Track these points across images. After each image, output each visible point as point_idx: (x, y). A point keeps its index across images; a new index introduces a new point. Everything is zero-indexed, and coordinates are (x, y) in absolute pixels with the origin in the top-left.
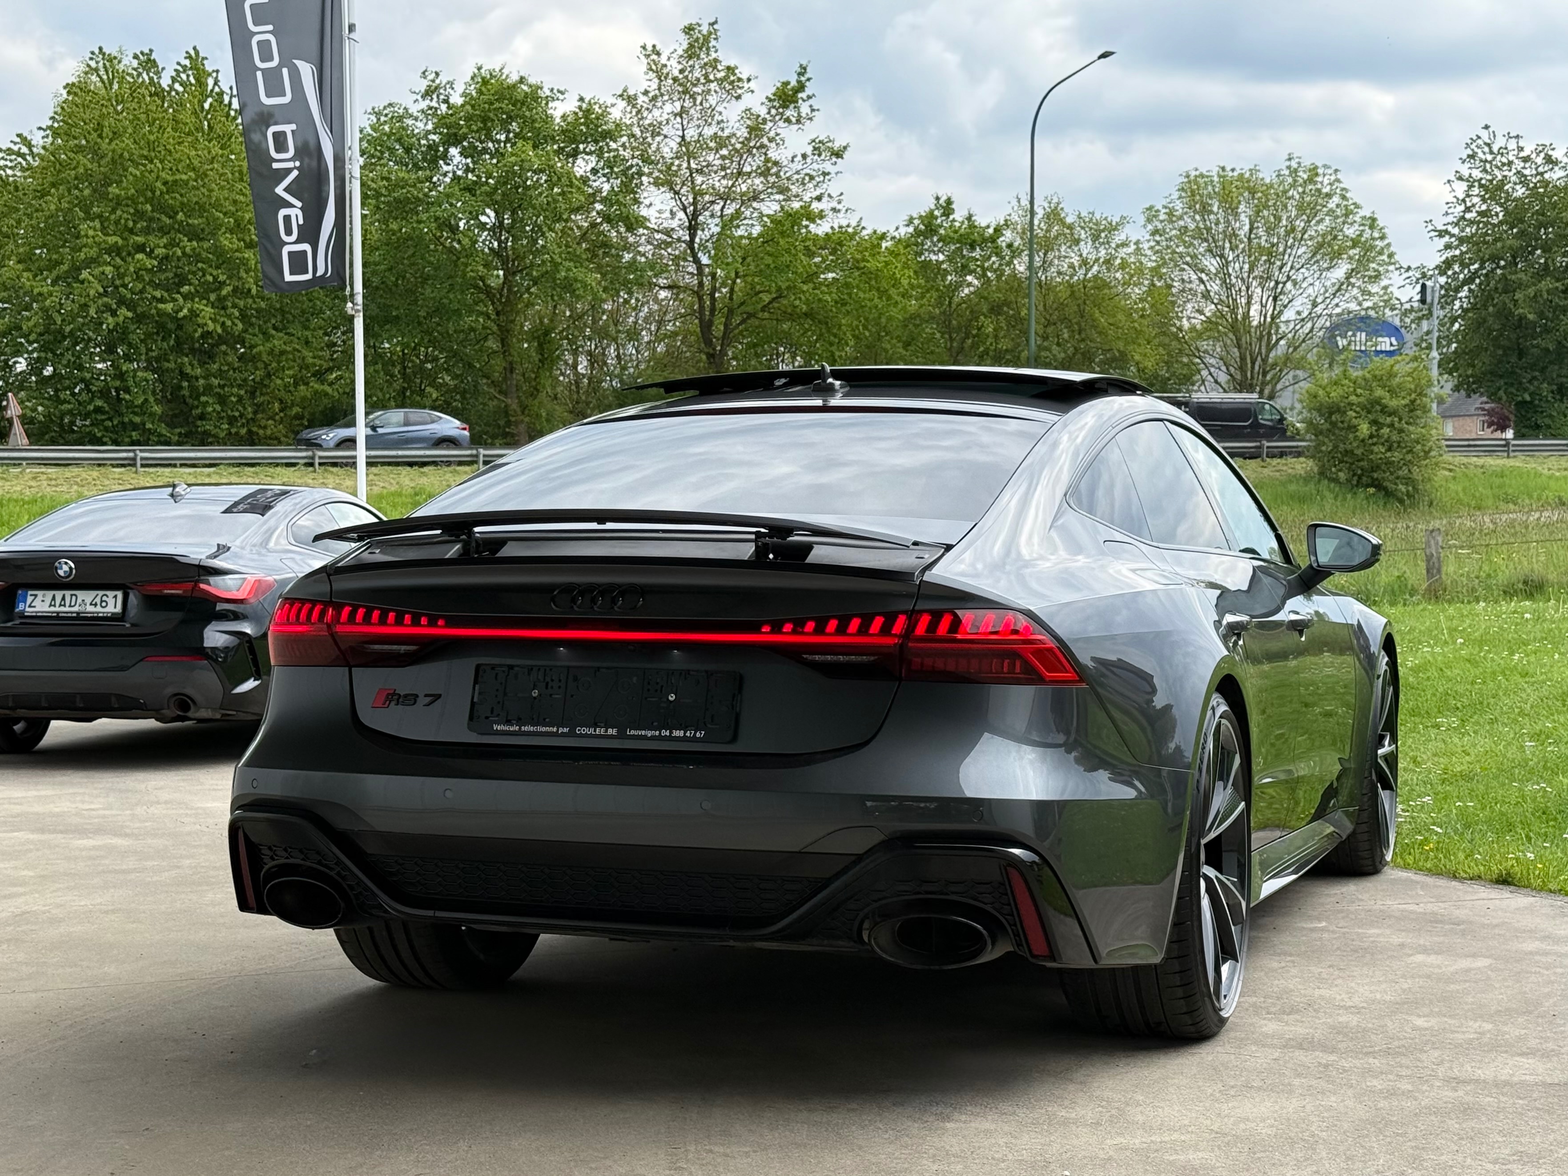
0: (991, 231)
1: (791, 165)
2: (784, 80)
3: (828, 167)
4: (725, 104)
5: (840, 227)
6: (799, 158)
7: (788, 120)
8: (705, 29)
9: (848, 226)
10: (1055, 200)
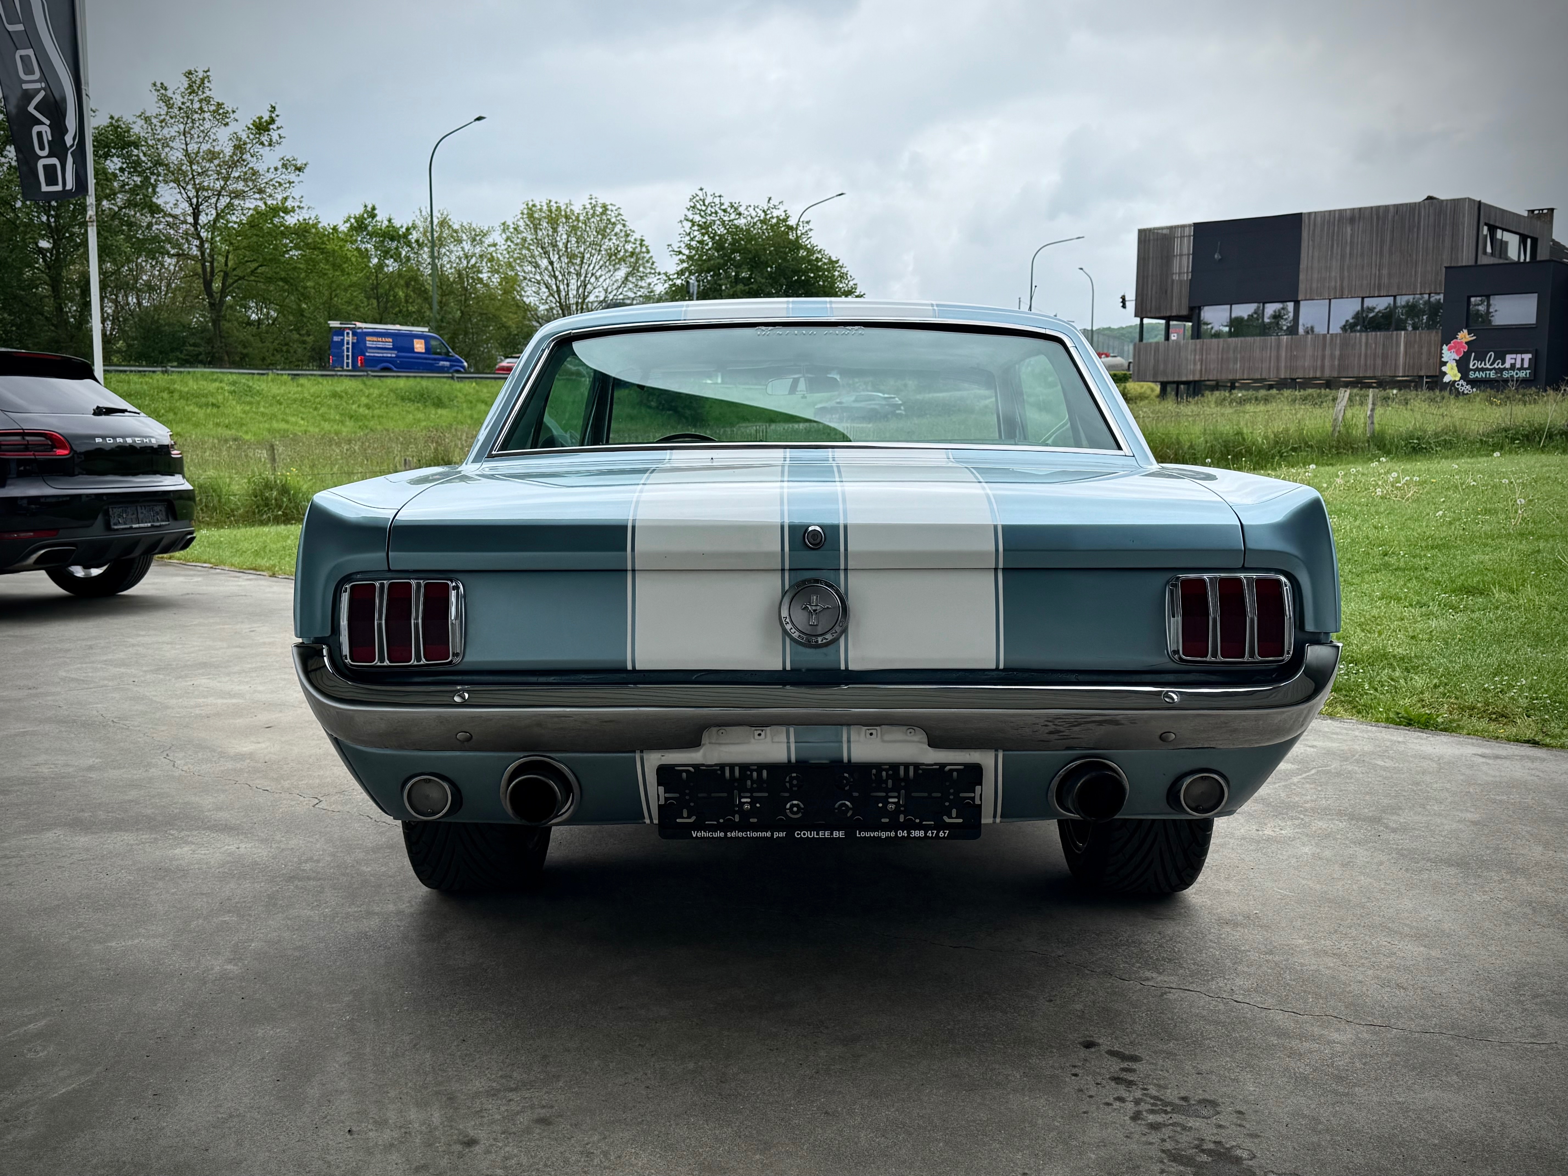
0: (404, 230)
1: (267, 174)
2: (259, 115)
3: (293, 177)
4: (216, 129)
5: (305, 220)
6: (272, 170)
7: (262, 144)
8: (201, 75)
9: (310, 218)
10: (445, 213)
